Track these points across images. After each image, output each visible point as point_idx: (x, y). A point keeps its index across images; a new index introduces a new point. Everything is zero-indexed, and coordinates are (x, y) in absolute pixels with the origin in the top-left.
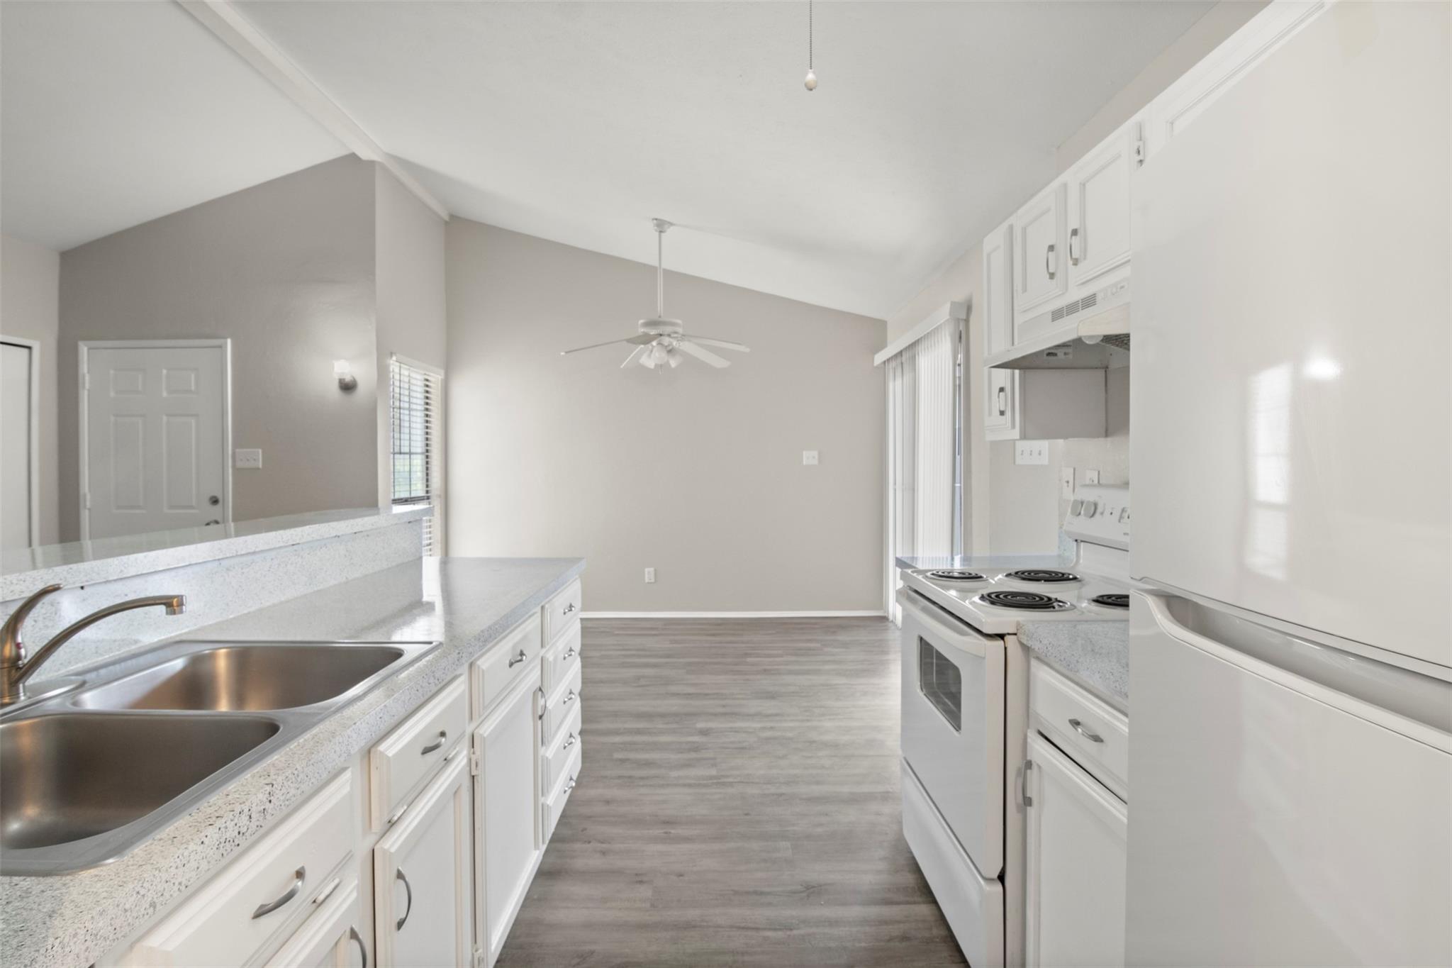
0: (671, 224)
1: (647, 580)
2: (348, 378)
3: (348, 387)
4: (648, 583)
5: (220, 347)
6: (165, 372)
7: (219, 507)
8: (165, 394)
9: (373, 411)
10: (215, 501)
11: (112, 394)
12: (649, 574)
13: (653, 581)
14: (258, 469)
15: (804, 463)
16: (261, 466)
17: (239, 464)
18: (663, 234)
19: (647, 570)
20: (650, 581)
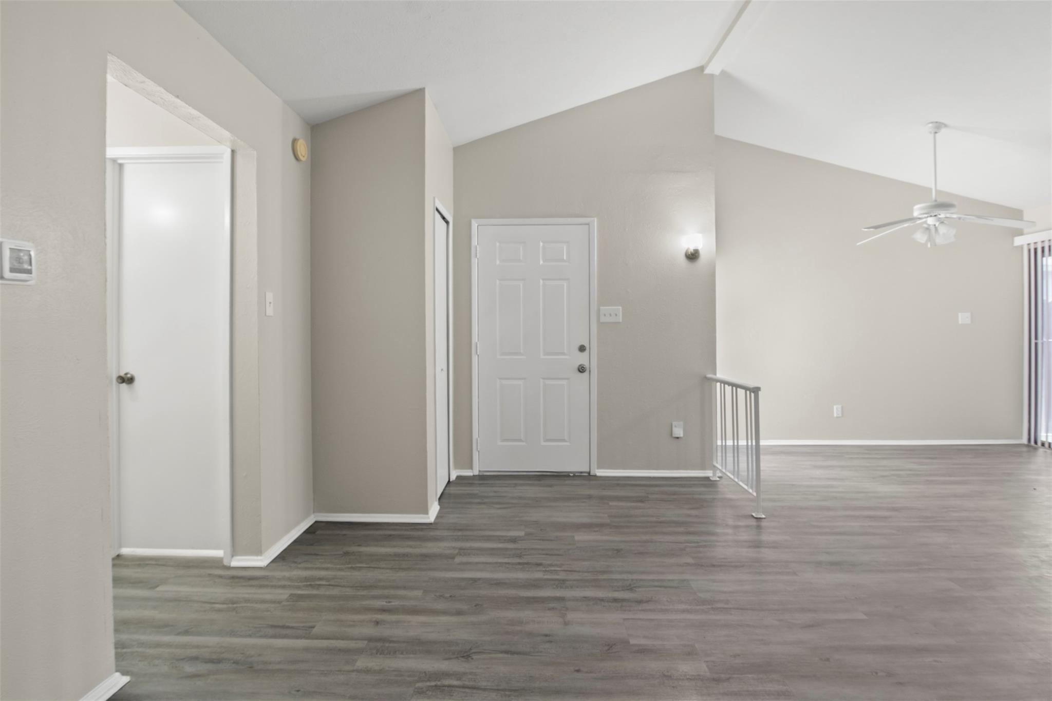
0: (946, 126)
1: (835, 415)
2: (691, 249)
3: (693, 256)
4: (837, 417)
5: (588, 224)
6: (541, 244)
7: (586, 353)
8: (541, 262)
9: (713, 275)
10: (582, 349)
11: (498, 262)
12: (836, 410)
13: (840, 415)
14: (619, 323)
15: (960, 322)
16: (621, 321)
17: (603, 319)
18: (937, 135)
19: (835, 407)
20: (839, 416)
